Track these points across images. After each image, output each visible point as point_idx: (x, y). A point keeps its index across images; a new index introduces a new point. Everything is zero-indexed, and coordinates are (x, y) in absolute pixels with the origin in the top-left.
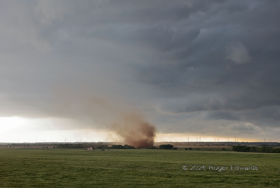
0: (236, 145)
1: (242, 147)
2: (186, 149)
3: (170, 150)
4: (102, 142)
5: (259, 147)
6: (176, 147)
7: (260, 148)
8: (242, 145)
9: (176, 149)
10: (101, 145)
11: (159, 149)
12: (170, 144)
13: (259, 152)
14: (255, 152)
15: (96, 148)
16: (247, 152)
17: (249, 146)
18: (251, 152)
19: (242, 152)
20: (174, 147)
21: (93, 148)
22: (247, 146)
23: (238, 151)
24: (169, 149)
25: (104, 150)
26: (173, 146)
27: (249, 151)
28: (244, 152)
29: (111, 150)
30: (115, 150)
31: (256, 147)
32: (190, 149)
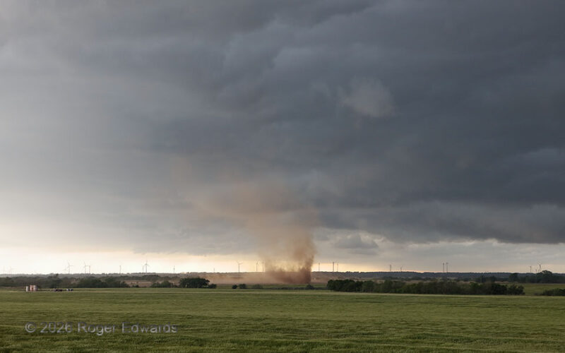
0: (335, 278)
1: (347, 281)
2: (235, 287)
3: (201, 289)
4: (57, 275)
5: (378, 282)
6: (215, 283)
7: (380, 285)
8: (347, 278)
9: (213, 286)
10: (56, 279)
11: (179, 287)
12: (201, 277)
13: (378, 292)
14: (372, 291)
15: (45, 287)
16: (355, 291)
17: (360, 281)
18: (364, 291)
19: (346, 291)
20: (210, 283)
21: (38, 287)
22: (356, 281)
23: (338, 291)
24: (200, 287)
25: (61, 290)
26: (208, 281)
27: (359, 291)
28: (349, 291)
29: (76, 291)
30: (86, 290)
31: (373, 281)
32: (243, 286)
